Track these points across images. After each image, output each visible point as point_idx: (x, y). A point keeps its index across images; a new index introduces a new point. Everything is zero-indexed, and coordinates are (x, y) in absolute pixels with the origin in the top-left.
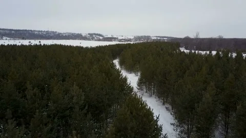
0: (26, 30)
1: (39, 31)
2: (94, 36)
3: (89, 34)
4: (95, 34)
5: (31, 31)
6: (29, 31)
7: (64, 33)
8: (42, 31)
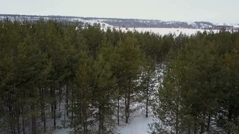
0: (132, 20)
1: (144, 20)
2: (201, 24)
3: (195, 22)
4: (203, 22)
5: (137, 20)
6: (135, 20)
7: (168, 22)
8: (146, 20)
